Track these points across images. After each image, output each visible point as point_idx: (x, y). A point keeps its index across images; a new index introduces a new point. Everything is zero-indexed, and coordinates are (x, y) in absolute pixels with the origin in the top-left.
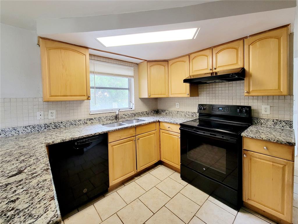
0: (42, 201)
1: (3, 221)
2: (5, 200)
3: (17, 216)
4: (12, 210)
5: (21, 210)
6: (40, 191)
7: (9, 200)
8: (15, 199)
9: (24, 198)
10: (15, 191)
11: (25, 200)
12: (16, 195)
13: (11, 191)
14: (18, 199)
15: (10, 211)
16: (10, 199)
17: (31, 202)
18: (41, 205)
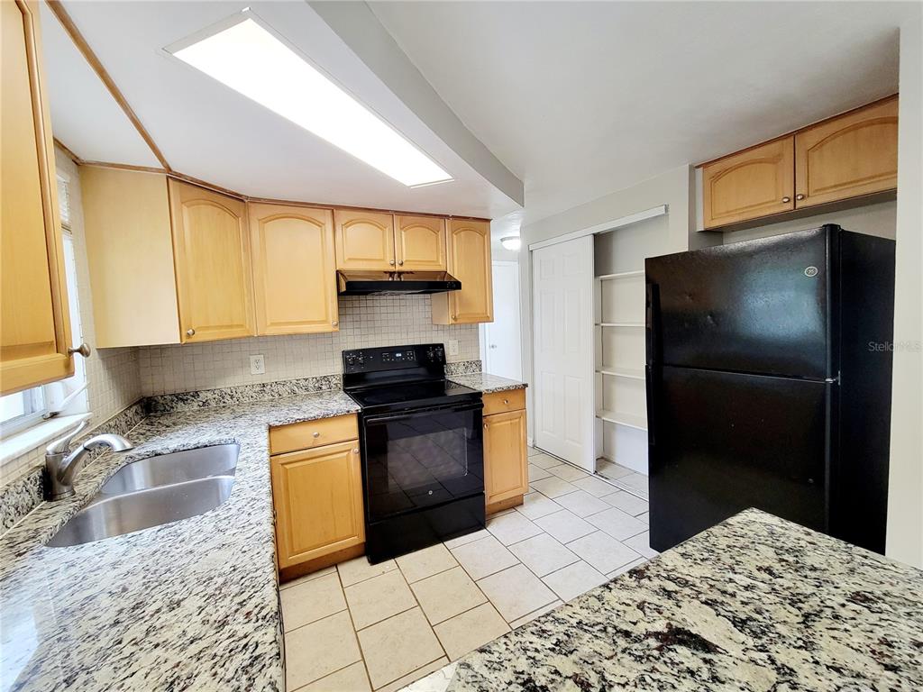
0: (739, 534)
1: (805, 557)
2: (777, 587)
3: (786, 547)
4: (784, 560)
5: (774, 550)
6: (720, 547)
7: (774, 580)
8: (763, 572)
9: (750, 562)
10: (747, 588)
11: (754, 556)
12: (755, 579)
13: (751, 596)
14: (759, 569)
15: (787, 561)
16: (771, 580)
17: (751, 546)
18: (747, 532)
